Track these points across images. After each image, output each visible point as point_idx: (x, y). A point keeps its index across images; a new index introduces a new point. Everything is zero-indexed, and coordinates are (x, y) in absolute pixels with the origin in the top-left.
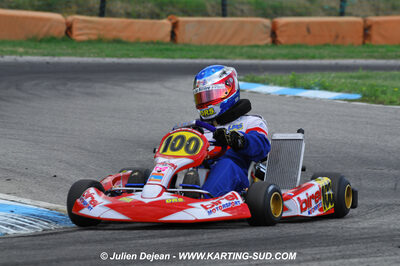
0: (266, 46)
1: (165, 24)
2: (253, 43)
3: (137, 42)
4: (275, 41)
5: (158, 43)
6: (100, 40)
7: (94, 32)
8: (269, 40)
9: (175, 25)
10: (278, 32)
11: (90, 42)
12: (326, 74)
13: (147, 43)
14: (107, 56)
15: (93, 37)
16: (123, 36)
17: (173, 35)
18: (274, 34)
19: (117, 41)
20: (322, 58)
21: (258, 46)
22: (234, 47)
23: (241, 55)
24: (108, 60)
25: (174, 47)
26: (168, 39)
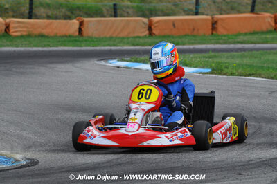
0: (145, 36)
1: (75, 23)
2: (136, 35)
3: (55, 36)
4: (151, 33)
5: (70, 36)
6: (29, 36)
7: (25, 29)
8: (147, 32)
9: (81, 24)
10: (153, 27)
11: (22, 36)
12: (187, 55)
13: (62, 37)
14: (35, 46)
15: (24, 33)
16: (45, 32)
17: (80, 30)
18: (150, 29)
19: (41, 36)
20: (184, 44)
21: (139, 37)
22: (123, 38)
23: (128, 44)
24: (35, 49)
25: (81, 39)
26: (77, 33)
